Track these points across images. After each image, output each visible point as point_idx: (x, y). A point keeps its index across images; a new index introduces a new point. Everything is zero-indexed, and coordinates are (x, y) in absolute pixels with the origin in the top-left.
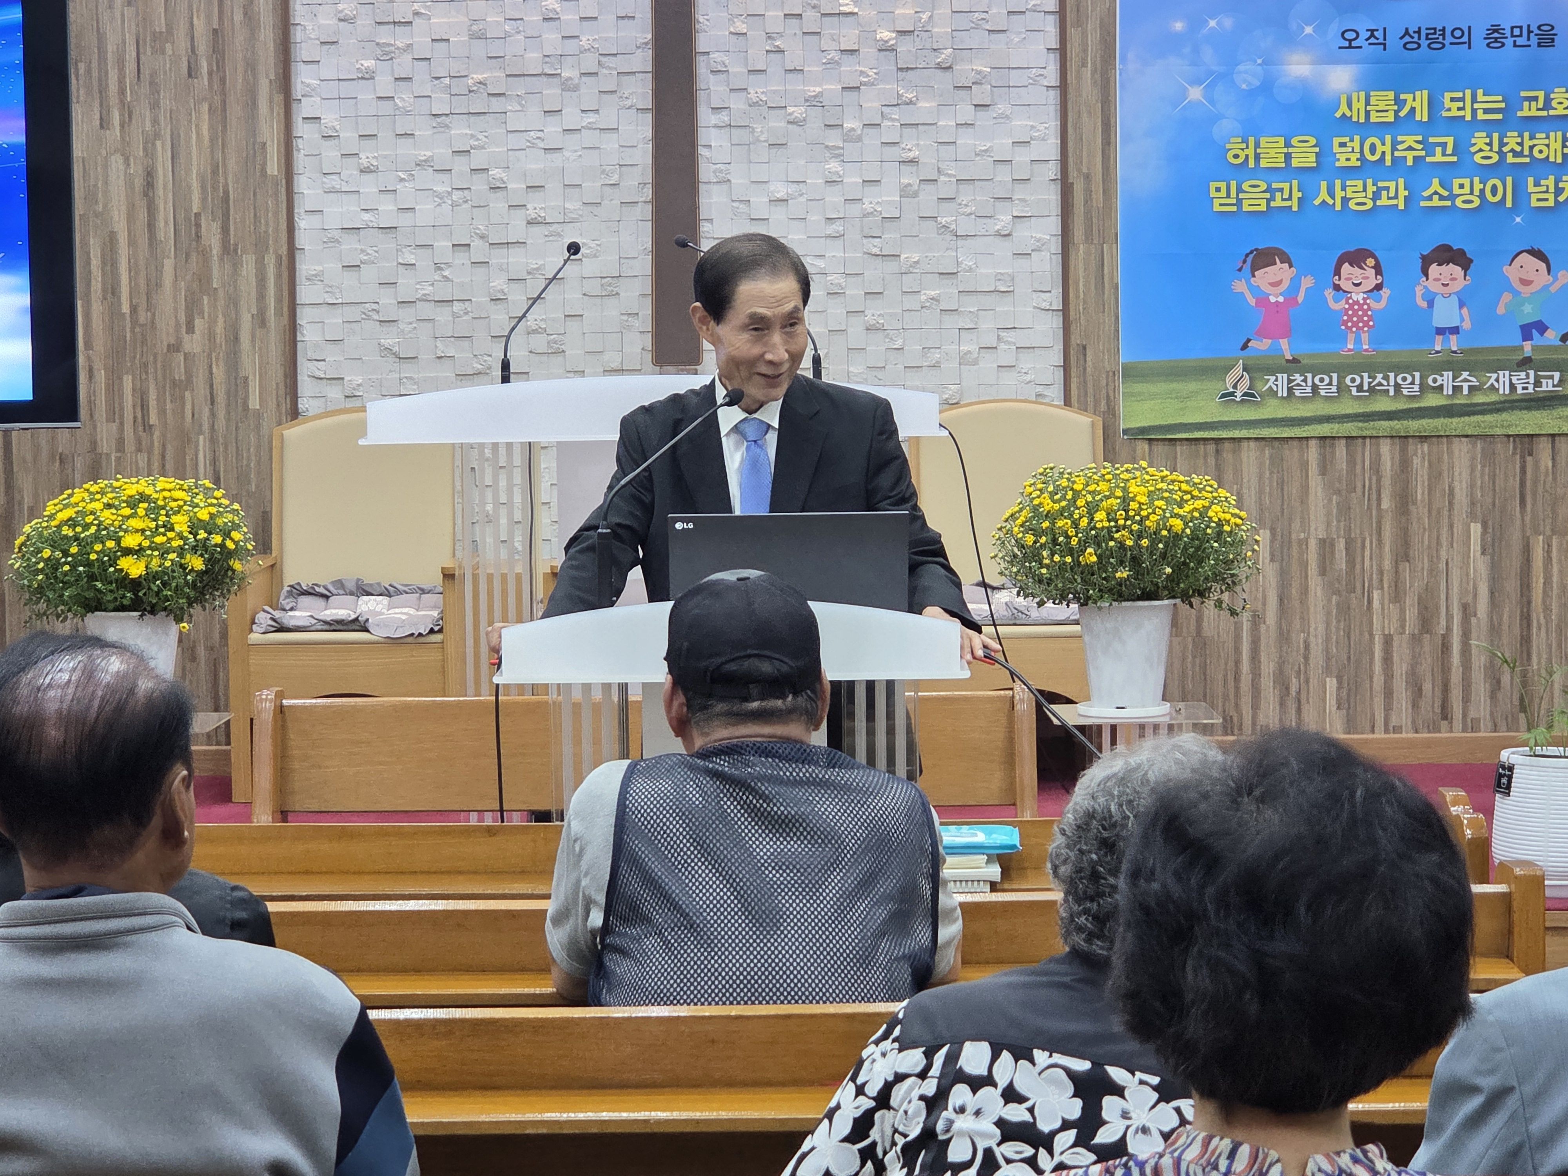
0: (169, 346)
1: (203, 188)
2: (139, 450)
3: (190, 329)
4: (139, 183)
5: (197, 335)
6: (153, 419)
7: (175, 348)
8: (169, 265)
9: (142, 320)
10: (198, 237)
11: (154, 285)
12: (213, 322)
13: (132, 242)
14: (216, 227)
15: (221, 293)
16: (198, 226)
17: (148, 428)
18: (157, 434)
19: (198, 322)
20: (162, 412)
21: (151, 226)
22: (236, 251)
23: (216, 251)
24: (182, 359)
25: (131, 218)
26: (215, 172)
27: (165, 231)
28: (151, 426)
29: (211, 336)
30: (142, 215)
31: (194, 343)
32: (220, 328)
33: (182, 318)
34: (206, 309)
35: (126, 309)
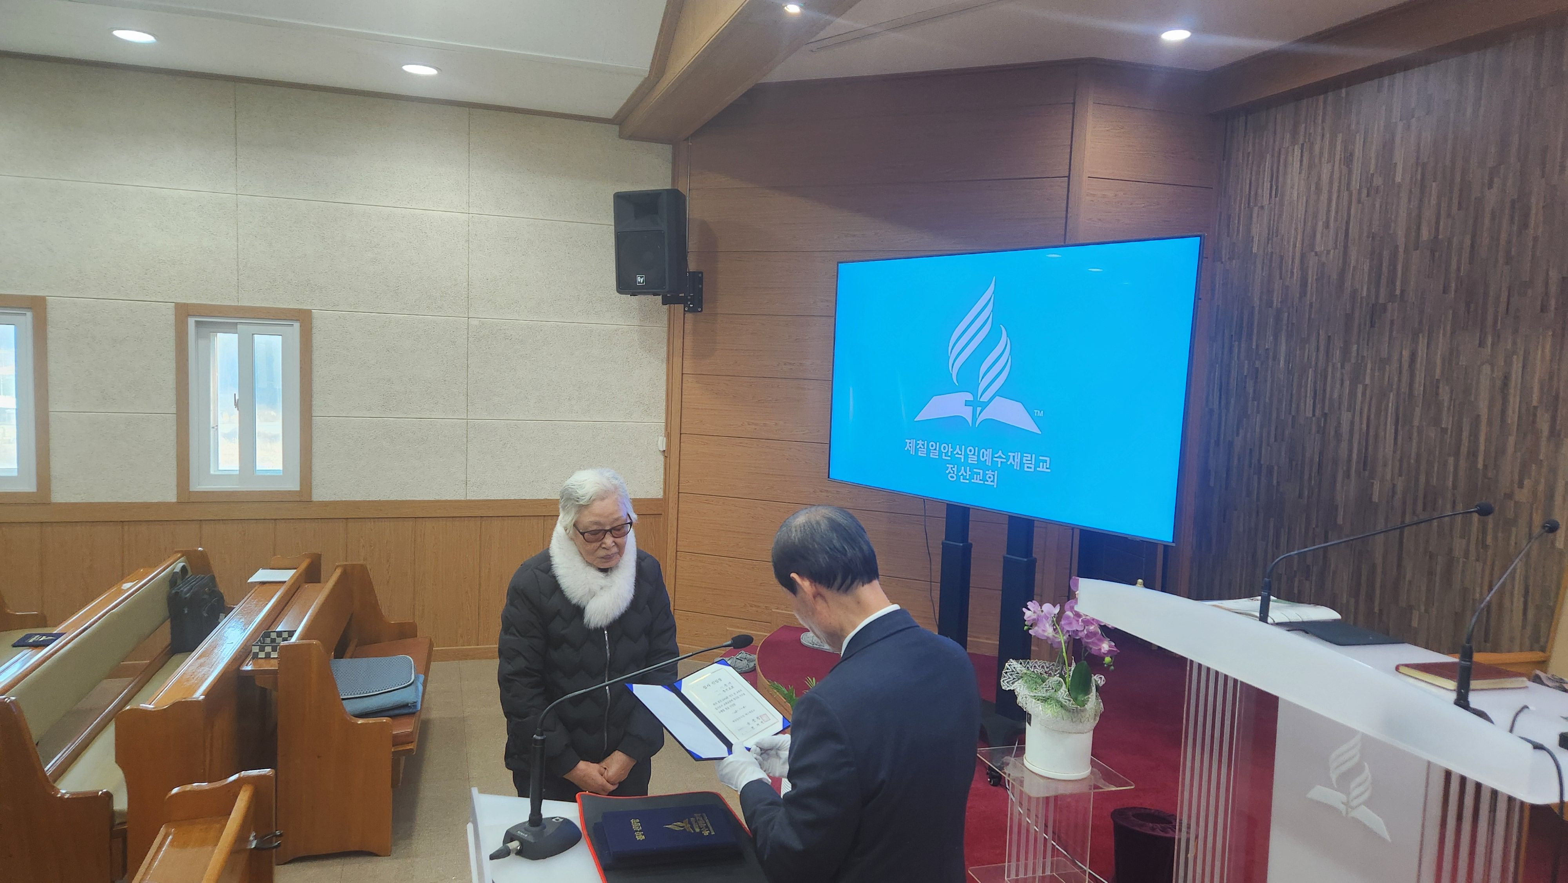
0: (1505, 494)
1: (1541, 389)
2: (1477, 560)
3: (1521, 485)
4: (1499, 383)
5: (1525, 490)
6: (1489, 541)
7: (1509, 496)
8: (1512, 440)
9: (1490, 475)
10: (1534, 422)
11: (1501, 451)
12: (1537, 482)
13: (1490, 423)
14: (1547, 416)
15: (1545, 464)
16: (1535, 415)
17: (1485, 547)
18: (1490, 552)
19: (1526, 482)
20: (1495, 538)
21: (1503, 412)
22: (1559, 435)
23: (1546, 432)
24: (1512, 505)
25: (1490, 407)
26: (1551, 378)
27: (1512, 417)
28: (1487, 546)
29: (1534, 493)
30: (1498, 406)
31: (1522, 495)
32: (1541, 487)
33: (1516, 477)
34: (1533, 474)
35: (1480, 466)
